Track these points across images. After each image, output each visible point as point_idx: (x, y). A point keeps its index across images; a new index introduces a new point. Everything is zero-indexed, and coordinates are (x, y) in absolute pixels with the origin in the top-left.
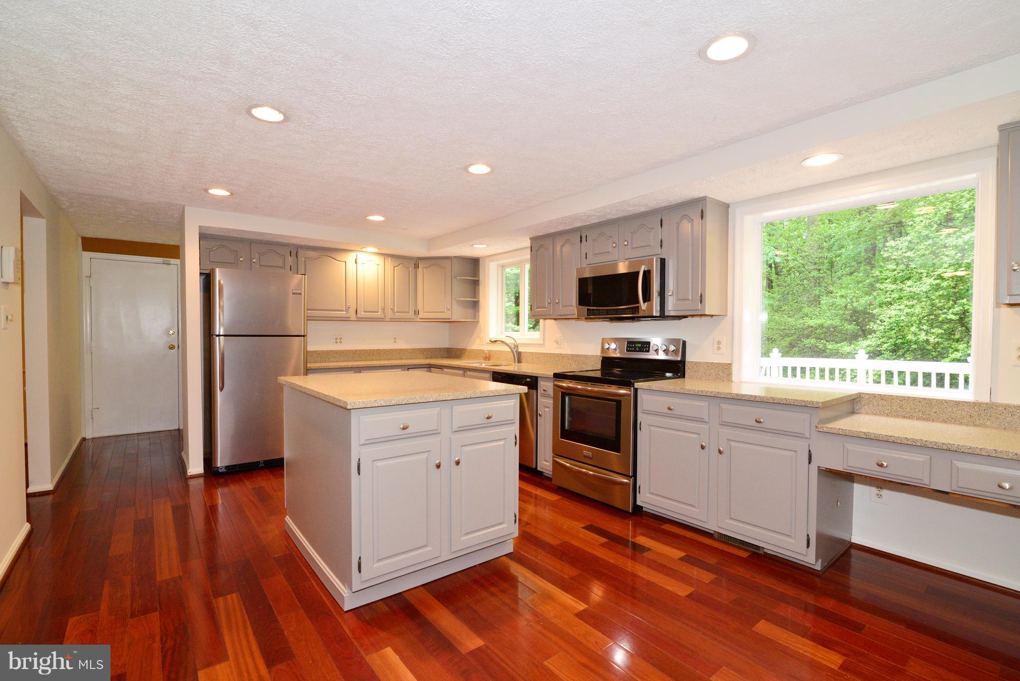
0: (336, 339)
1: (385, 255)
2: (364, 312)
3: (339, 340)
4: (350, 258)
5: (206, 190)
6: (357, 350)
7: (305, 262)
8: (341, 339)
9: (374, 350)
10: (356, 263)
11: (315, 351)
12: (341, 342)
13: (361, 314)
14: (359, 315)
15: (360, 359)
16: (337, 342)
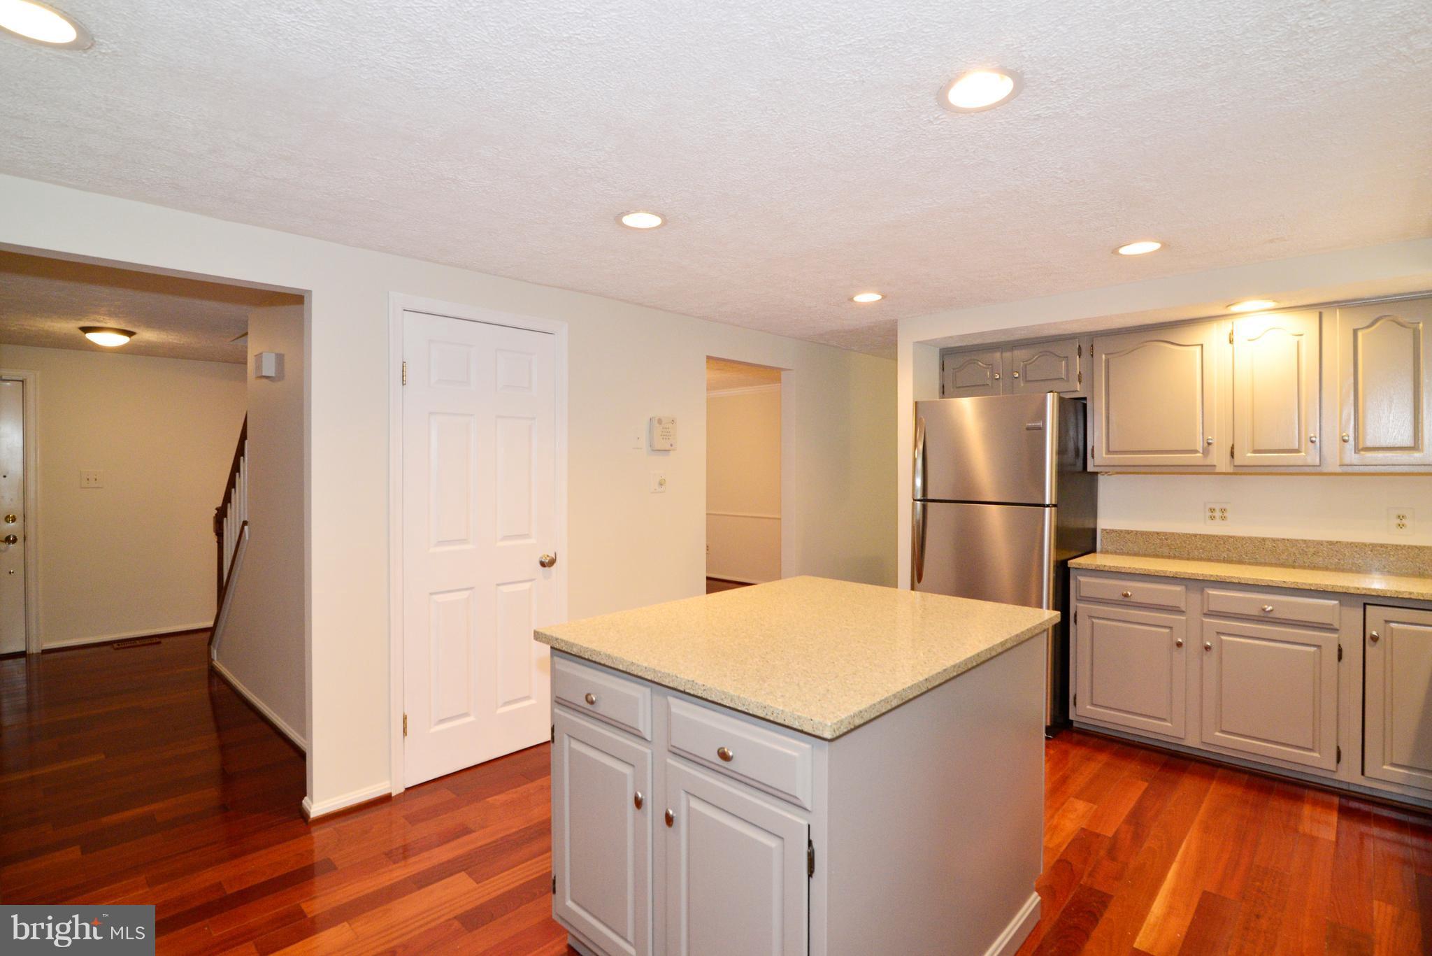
0: (1212, 510)
1: (1321, 308)
2: (1255, 451)
3: (1218, 514)
4: (1213, 337)
5: (851, 299)
6: (1264, 539)
7: (1107, 361)
8: (1223, 510)
9: (1320, 543)
10: (1231, 342)
11: (1158, 533)
12: (1223, 518)
13: (1246, 456)
14: (1238, 460)
15: (1273, 561)
16: (1212, 518)
